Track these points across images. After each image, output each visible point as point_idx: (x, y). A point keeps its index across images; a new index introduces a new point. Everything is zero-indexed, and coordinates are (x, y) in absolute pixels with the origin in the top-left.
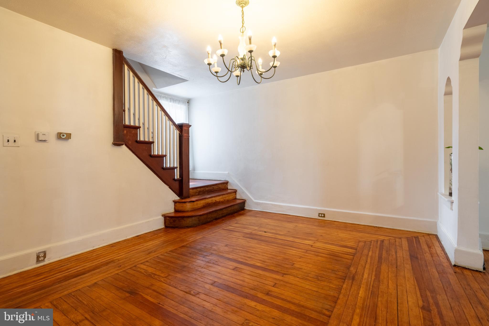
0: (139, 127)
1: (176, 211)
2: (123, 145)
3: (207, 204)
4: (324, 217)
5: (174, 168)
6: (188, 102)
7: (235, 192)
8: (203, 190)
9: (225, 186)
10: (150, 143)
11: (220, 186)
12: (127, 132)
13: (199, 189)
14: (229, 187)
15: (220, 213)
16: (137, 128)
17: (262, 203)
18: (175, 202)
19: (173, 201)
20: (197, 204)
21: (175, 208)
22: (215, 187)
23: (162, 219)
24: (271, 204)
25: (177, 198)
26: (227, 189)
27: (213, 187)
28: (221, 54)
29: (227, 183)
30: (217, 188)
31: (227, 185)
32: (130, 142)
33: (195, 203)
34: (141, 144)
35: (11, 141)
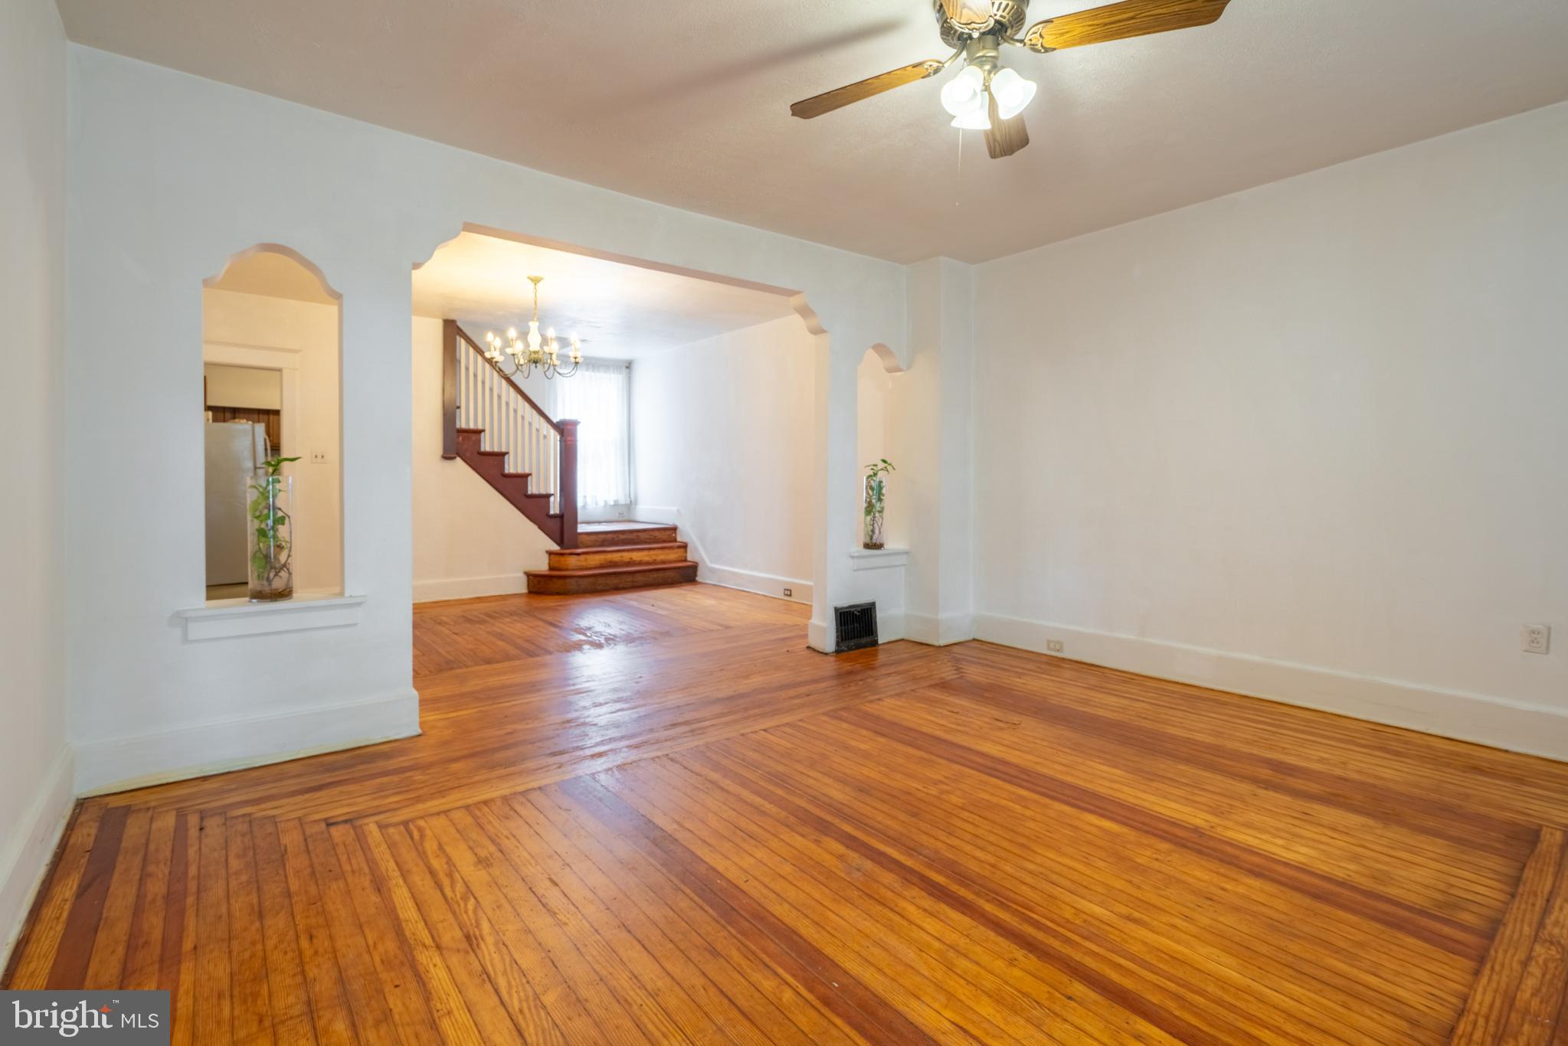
0: (484, 431)
1: (551, 568)
2: (455, 458)
3: (611, 562)
4: (790, 595)
5: (548, 496)
6: (629, 366)
7: (684, 546)
8: (613, 539)
9: (669, 535)
10: (502, 455)
11: (657, 534)
12: (463, 440)
13: (602, 536)
14: (678, 539)
15: (628, 580)
16: (478, 432)
17: (718, 570)
18: (550, 553)
19: (547, 552)
20: (586, 560)
21: (549, 564)
22: (642, 536)
23: (524, 579)
24: (730, 572)
25: (555, 547)
26: (675, 540)
27: (638, 534)
28: (512, 353)
29: (674, 529)
30: (647, 537)
31: (675, 533)
32: (468, 455)
33: (582, 557)
34: (486, 457)
35: (319, 457)
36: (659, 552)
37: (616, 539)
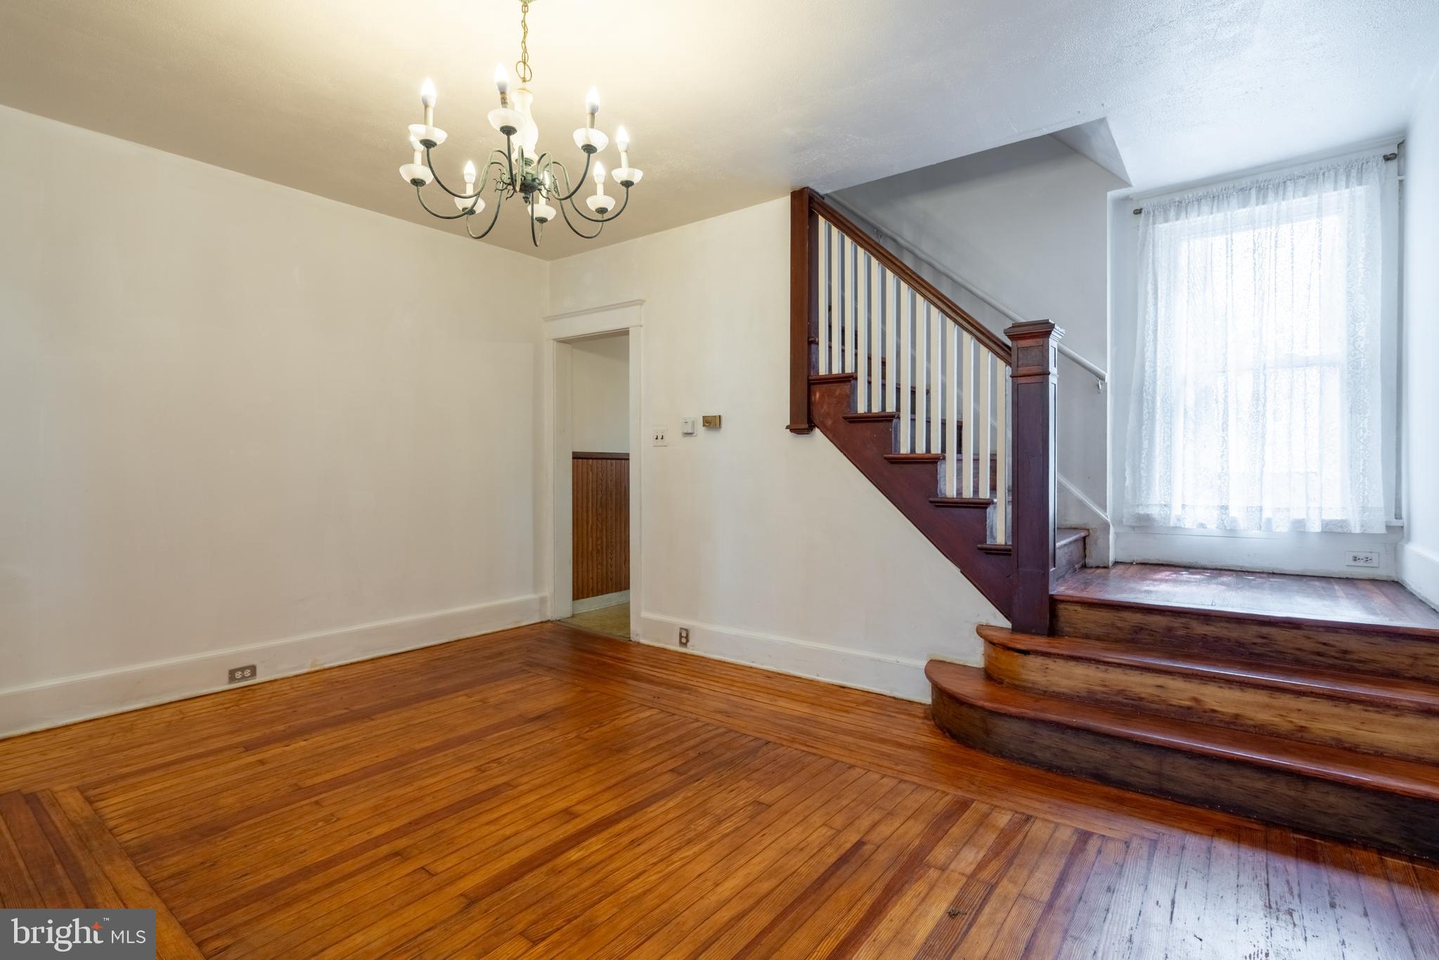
0: (856, 377)
2: (810, 429)
6: (1397, 152)
10: (888, 420)
16: (850, 379)
19: (978, 628)
32: (829, 422)
34: (859, 426)
35: (660, 437)
36: (1323, 707)
37: (1181, 632)
